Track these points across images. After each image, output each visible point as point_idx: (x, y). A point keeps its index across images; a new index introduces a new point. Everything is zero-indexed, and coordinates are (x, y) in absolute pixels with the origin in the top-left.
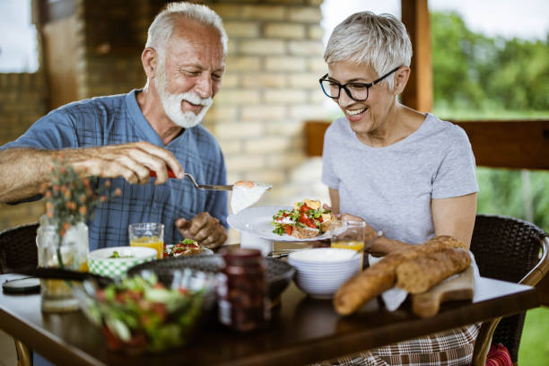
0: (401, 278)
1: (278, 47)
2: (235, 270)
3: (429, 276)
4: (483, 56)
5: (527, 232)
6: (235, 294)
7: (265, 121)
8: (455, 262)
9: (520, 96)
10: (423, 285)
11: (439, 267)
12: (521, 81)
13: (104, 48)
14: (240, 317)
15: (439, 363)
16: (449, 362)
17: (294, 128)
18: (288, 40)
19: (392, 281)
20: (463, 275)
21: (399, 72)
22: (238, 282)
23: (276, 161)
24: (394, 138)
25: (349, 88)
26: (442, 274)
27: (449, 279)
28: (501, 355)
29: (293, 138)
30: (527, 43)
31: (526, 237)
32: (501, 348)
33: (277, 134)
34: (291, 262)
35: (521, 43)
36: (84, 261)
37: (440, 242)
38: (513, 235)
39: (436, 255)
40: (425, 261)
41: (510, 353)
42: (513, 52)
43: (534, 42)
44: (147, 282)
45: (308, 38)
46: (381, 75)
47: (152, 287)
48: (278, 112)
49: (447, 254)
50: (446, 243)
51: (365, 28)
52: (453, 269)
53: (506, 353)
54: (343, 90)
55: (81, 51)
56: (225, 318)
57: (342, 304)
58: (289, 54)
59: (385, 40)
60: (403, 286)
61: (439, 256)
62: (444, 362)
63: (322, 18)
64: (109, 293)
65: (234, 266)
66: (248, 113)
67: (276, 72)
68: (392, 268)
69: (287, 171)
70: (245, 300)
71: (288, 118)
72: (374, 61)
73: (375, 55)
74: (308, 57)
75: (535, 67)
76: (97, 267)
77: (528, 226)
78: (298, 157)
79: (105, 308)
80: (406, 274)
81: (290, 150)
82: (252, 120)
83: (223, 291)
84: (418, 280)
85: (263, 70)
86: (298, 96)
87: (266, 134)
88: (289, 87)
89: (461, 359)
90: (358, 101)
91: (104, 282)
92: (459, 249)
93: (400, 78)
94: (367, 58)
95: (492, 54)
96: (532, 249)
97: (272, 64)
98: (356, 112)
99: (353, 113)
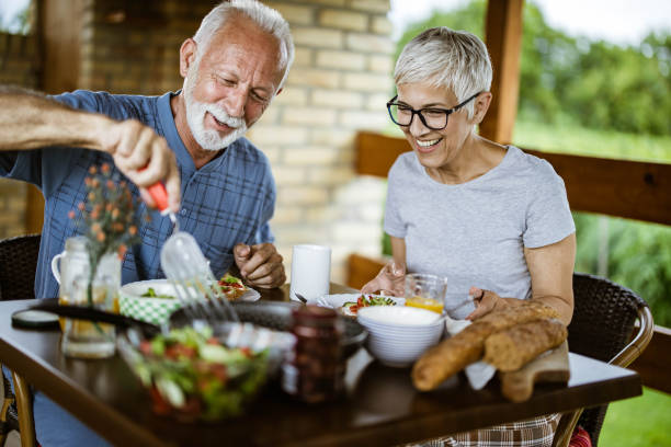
0: (490, 351)
1: (334, 39)
2: (306, 332)
3: (523, 353)
4: (562, 59)
5: (623, 299)
6: (304, 359)
7: (310, 127)
8: (550, 336)
9: (601, 111)
10: (515, 362)
11: (533, 342)
12: (605, 94)
13: (118, 17)
14: (308, 386)
15: (512, 443)
16: (523, 443)
17: (344, 138)
18: (346, 31)
19: (480, 354)
20: (557, 350)
21: (480, 99)
22: (309, 346)
23: (319, 176)
24: (469, 175)
25: (423, 114)
26: (537, 350)
27: (542, 356)
28: (582, 440)
29: (341, 149)
30: (616, 48)
31: (621, 304)
32: (582, 433)
33: (323, 144)
34: (362, 322)
35: (609, 47)
36: (115, 297)
37: (531, 309)
38: (605, 300)
39: (530, 327)
40: (518, 333)
41: (591, 437)
42: (598, 57)
43: (624, 48)
44: (200, 335)
45: (370, 31)
46: (460, 101)
47: (208, 342)
48: (327, 117)
49: (542, 325)
50: (539, 311)
51: (446, 46)
52: (547, 344)
53: (587, 438)
54: (416, 116)
55: (88, 17)
56: (290, 386)
57: (422, 378)
58: (346, 49)
59: (468, 60)
60: (491, 361)
61: (535, 328)
62: (517, 443)
63: (390, 9)
64: (157, 346)
65: (304, 326)
66: (291, 115)
67: (329, 69)
68: (480, 339)
69: (331, 189)
70: (316, 368)
71: (338, 125)
72: (455, 83)
73: (456, 79)
74: (369, 54)
75: (622, 78)
76: (131, 306)
77: (624, 291)
78: (345, 174)
79: (155, 366)
80: (496, 347)
81: (336, 165)
82: (295, 125)
83: (291, 356)
84: (509, 356)
85: (313, 65)
86: (352, 100)
87: (309, 143)
88: (342, 88)
89: (537, 441)
90: (434, 130)
91: (149, 330)
92: (555, 320)
93: (480, 106)
94: (448, 81)
95: (573, 57)
96: (626, 319)
97: (325, 59)
98: (429, 143)
99: (425, 144)
